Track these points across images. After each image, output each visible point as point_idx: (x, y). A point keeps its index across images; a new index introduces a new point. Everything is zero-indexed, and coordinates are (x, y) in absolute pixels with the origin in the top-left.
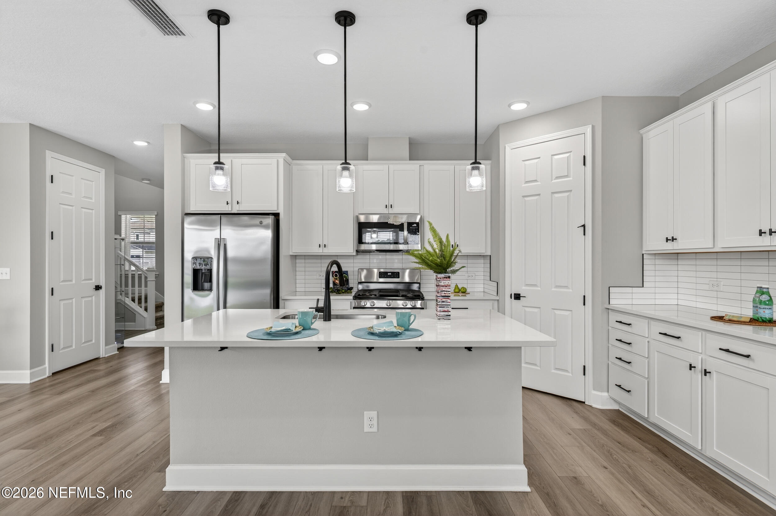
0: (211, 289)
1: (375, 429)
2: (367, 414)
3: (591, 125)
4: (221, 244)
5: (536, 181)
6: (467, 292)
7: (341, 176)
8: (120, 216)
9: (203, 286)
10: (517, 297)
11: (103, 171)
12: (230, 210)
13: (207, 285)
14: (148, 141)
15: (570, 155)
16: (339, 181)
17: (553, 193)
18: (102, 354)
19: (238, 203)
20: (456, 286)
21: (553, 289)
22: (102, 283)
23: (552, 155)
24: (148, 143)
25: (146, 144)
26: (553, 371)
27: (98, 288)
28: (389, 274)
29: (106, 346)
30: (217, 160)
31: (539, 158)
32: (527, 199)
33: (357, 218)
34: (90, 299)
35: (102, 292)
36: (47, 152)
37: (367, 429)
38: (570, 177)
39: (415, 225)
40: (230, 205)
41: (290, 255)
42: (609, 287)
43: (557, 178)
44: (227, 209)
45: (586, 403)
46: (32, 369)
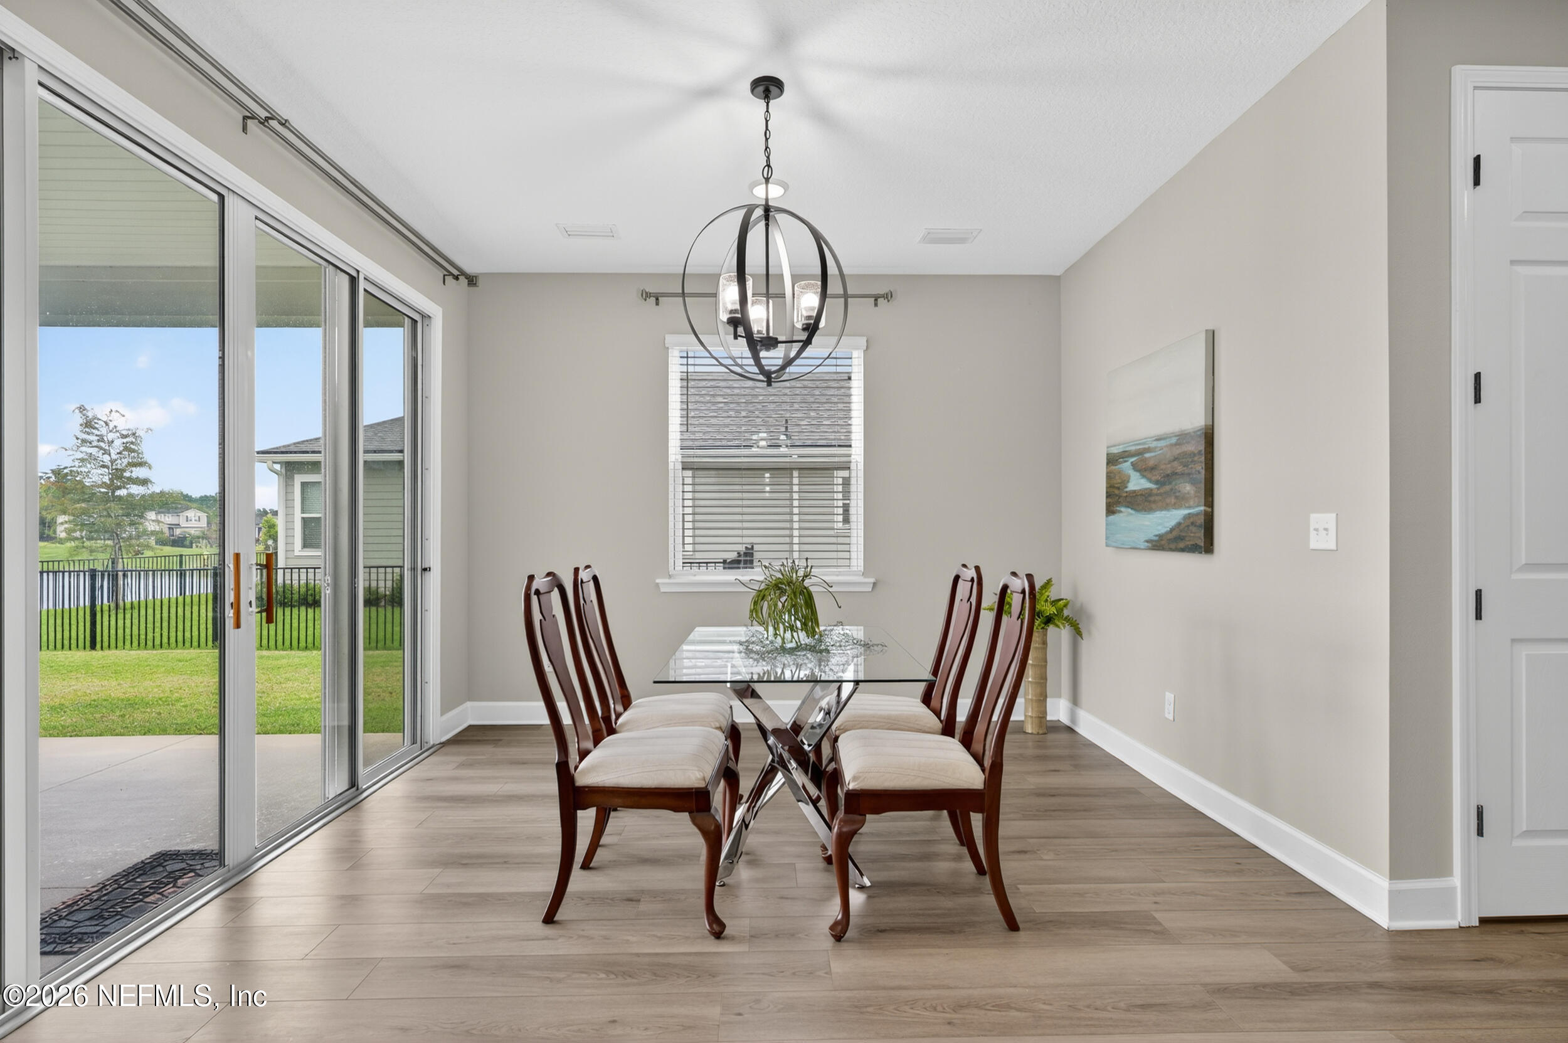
46: (1396, 873)
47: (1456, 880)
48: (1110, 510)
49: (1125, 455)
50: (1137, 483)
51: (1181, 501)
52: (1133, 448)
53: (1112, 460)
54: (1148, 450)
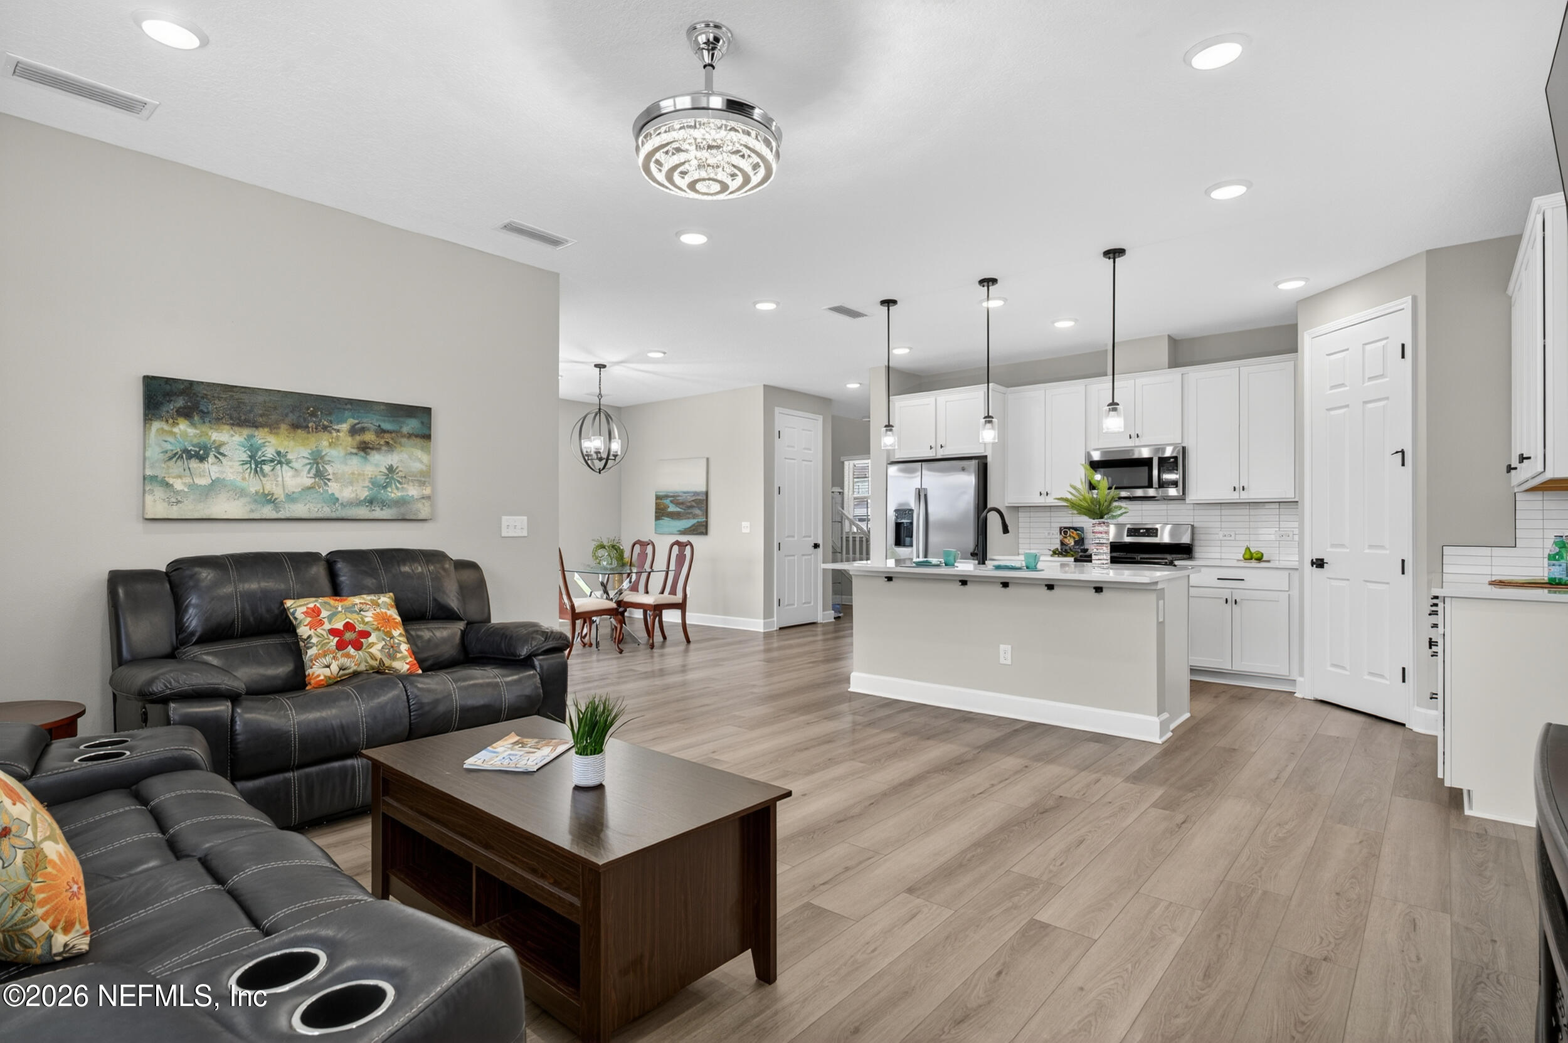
0: (911, 546)
1: (1009, 662)
2: (1002, 647)
3: (1410, 297)
4: (922, 495)
5: (1342, 385)
6: (1264, 559)
7: (984, 427)
8: (843, 463)
9: (904, 541)
10: (1319, 563)
11: (820, 418)
12: (934, 455)
13: (908, 539)
14: (861, 382)
15: (1387, 343)
16: (982, 433)
17: (1365, 403)
18: (820, 620)
19: (942, 447)
20: (1248, 550)
21: (1367, 551)
22: (820, 542)
23: (1364, 344)
24: (860, 384)
25: (858, 385)
26: (1367, 677)
27: (816, 546)
28: (1141, 531)
29: (823, 611)
30: (887, 424)
31: (1347, 350)
32: (1332, 413)
33: (1088, 455)
34: (809, 557)
35: (820, 550)
36: (776, 408)
37: (1002, 661)
38: (1386, 377)
39: (1172, 460)
40: (933, 450)
41: (1007, 507)
42: (1443, 547)
43: (1370, 379)
44: (930, 454)
45: (1406, 726)
46: (764, 619)
47: (775, 619)
48: (658, 518)
49: (667, 496)
50: (672, 508)
51: (695, 516)
52: (671, 494)
53: (658, 497)
54: (679, 496)
